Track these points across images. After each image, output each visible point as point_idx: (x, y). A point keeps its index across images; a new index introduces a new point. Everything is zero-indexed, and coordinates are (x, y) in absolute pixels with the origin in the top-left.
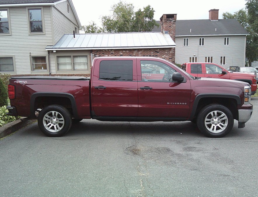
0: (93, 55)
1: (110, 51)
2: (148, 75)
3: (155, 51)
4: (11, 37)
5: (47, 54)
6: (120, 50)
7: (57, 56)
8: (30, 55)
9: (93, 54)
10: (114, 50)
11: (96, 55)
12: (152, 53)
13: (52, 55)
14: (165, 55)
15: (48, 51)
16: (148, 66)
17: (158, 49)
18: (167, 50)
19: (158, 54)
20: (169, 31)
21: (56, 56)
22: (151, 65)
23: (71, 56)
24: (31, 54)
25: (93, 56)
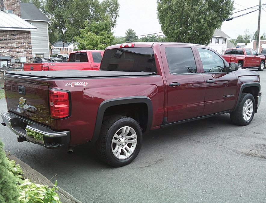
2: (51, 65)
3: (11, 34)
12: (8, 36)
14: (23, 40)
16: (4, 53)
17: (15, 32)
18: (25, 34)
19: (16, 37)
20: (13, 10)
22: (7, 51)
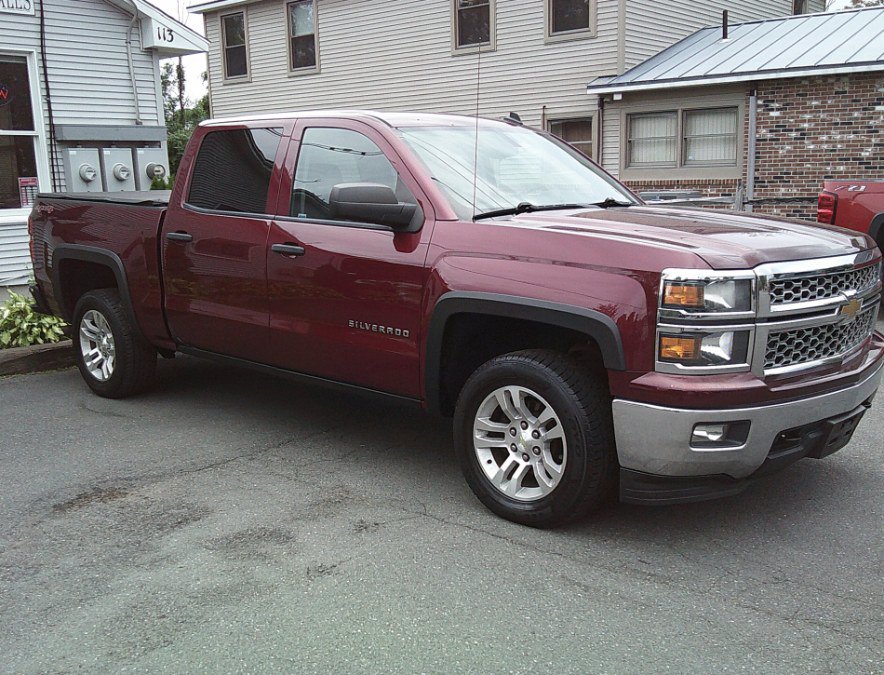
0: (760, 102)
1: (832, 84)
2: (850, 189)
4: (495, 54)
5: (597, 108)
6: (878, 77)
7: (628, 115)
8: (544, 114)
9: (758, 98)
10: (851, 79)
11: (773, 101)
13: (614, 111)
15: (600, 95)
21: (624, 113)
23: (676, 111)
24: (546, 112)
25: (759, 106)
